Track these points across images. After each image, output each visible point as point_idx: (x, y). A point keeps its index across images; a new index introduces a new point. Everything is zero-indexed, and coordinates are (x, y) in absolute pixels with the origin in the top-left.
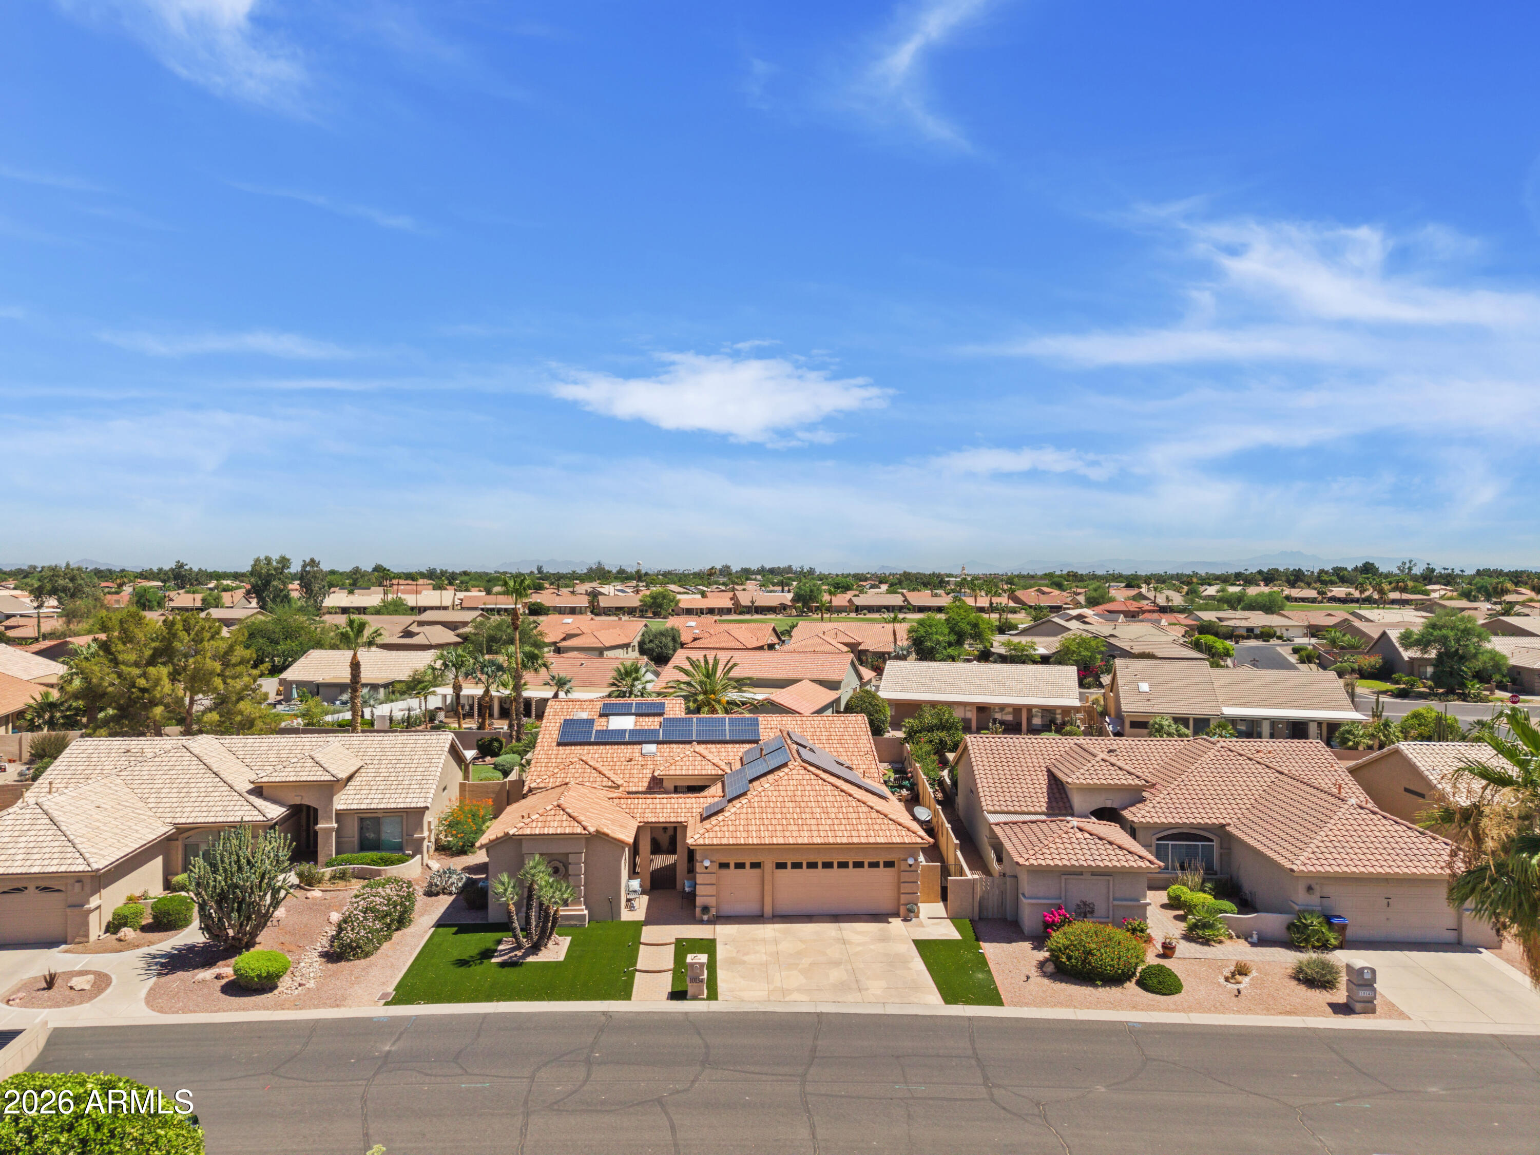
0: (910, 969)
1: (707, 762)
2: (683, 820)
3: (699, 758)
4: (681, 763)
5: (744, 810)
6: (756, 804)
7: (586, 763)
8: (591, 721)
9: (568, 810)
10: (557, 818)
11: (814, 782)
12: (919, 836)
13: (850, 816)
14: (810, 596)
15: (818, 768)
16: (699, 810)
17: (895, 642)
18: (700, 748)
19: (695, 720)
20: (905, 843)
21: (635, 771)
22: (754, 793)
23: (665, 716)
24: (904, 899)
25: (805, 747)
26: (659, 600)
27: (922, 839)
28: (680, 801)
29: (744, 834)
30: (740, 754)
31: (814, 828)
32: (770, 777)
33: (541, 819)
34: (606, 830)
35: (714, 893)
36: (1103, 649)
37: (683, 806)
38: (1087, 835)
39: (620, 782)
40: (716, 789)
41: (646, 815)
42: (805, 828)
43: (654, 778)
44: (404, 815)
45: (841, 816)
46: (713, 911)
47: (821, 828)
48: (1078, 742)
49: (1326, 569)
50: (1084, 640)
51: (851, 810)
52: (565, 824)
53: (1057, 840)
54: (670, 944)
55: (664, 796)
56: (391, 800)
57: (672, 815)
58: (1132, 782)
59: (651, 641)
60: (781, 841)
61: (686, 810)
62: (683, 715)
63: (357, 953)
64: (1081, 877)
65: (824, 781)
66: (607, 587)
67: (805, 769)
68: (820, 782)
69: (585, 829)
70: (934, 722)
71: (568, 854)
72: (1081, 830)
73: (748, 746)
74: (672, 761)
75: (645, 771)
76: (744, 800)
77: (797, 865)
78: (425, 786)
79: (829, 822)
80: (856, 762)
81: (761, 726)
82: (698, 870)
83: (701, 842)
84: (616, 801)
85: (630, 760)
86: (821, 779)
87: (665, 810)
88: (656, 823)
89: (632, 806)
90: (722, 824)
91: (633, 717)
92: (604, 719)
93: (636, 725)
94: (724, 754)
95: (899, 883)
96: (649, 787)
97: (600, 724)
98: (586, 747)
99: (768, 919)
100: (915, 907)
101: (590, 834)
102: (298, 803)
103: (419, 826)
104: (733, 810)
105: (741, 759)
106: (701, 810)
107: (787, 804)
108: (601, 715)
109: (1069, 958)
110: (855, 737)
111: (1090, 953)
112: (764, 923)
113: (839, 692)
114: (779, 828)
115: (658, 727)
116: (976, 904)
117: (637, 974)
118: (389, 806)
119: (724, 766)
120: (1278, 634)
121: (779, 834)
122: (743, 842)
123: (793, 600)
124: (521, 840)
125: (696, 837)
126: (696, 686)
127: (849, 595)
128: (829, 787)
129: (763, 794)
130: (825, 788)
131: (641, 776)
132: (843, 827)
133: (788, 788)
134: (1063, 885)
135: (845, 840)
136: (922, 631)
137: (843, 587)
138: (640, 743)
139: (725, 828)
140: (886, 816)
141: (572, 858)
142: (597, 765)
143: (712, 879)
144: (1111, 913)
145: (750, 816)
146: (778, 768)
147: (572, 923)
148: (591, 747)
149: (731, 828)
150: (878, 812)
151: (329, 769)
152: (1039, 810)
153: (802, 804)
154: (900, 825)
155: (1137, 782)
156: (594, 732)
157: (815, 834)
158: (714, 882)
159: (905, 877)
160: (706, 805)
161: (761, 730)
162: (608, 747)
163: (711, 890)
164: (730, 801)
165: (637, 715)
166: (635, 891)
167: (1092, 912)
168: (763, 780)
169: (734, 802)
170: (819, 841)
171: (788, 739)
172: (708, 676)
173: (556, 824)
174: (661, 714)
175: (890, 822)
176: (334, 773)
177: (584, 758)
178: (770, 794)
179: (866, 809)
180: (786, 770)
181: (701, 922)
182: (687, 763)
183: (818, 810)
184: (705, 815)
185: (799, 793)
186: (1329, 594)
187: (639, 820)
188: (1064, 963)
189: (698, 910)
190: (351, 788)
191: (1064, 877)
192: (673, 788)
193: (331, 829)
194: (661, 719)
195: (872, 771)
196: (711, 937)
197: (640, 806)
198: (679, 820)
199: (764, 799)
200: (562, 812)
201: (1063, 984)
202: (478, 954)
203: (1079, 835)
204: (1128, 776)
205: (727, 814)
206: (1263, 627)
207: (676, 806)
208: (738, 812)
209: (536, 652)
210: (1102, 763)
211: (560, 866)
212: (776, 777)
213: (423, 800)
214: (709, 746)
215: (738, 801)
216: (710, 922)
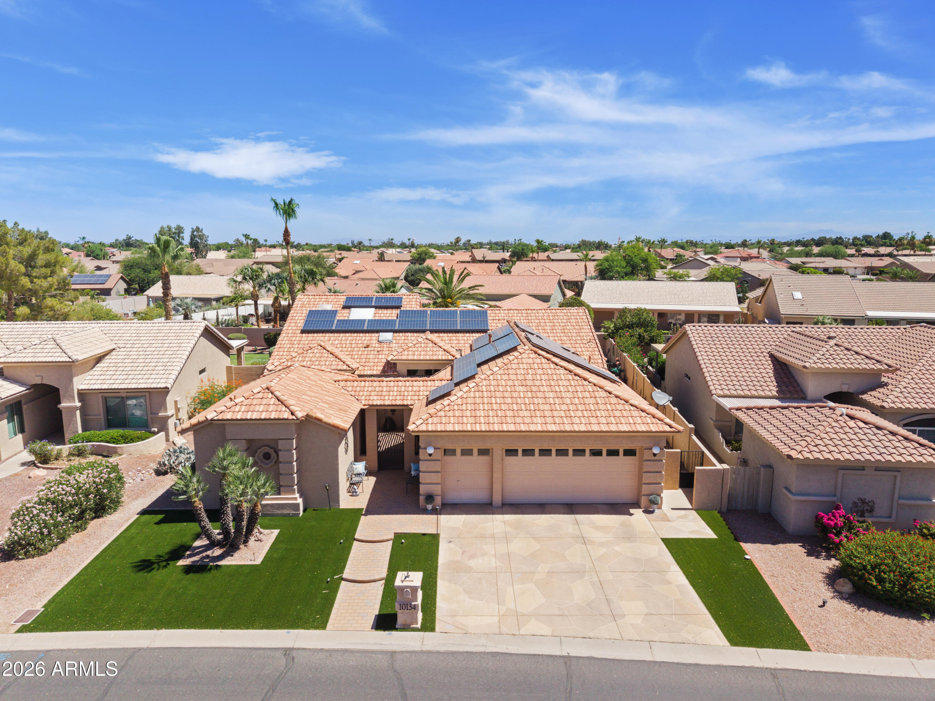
0: (669, 583)
1: (438, 349)
2: (409, 403)
3: (431, 345)
4: (414, 349)
5: (472, 394)
6: (484, 388)
7: (324, 348)
8: (335, 312)
9: (277, 393)
10: (265, 401)
11: (545, 366)
12: (667, 424)
13: (586, 401)
14: (522, 253)
15: (548, 352)
16: (426, 393)
17: (586, 273)
18: (434, 337)
19: (429, 312)
20: (651, 432)
21: (371, 357)
22: (482, 377)
23: (402, 309)
24: (645, 489)
25: (533, 334)
26: (423, 256)
27: (670, 427)
28: (408, 384)
29: (471, 420)
30: (470, 342)
31: (547, 413)
32: (499, 361)
33: (246, 402)
34: (319, 415)
35: (439, 481)
36: (740, 276)
37: (410, 389)
38: (862, 425)
39: (354, 366)
40: (445, 374)
41: (372, 398)
42: (538, 414)
43: (388, 363)
44: (147, 394)
45: (577, 401)
46: (438, 500)
47: (555, 413)
48: (794, 329)
49: (858, 237)
50: (726, 270)
51: (587, 394)
52: (271, 408)
53: (828, 429)
54: (388, 540)
55: (392, 379)
56: (134, 381)
57: (398, 398)
58: (873, 366)
59: (413, 275)
60: (512, 428)
61: (413, 393)
62: (418, 308)
63: (28, 551)
64: (863, 472)
65: (556, 364)
66: (391, 249)
67: (536, 353)
68: (552, 366)
69: (292, 414)
70: (634, 321)
71: (276, 440)
72: (852, 418)
73: (477, 335)
74: (405, 347)
75: (380, 356)
76: (471, 384)
77: (528, 452)
78: (169, 368)
79: (564, 407)
80: (580, 349)
81: (489, 318)
82: (421, 457)
83: (423, 428)
84: (342, 384)
85: (367, 346)
86: (553, 362)
87: (391, 393)
88: (381, 405)
89: (358, 389)
90: (447, 408)
91: (373, 309)
92: (346, 311)
93: (375, 316)
94: (455, 342)
95: (641, 473)
96: (384, 371)
97: (342, 315)
98: (327, 335)
99: (497, 507)
100: (659, 499)
101: (297, 419)
102: (39, 382)
103: (163, 405)
104: (460, 394)
105: (471, 346)
106: (428, 393)
107: (517, 389)
108: (344, 307)
109: (881, 580)
110: (578, 327)
111: (911, 576)
112: (493, 513)
113: (549, 303)
114: (509, 413)
115: (395, 318)
116: (725, 496)
117: (343, 583)
118: (130, 386)
119: (454, 352)
120: (845, 272)
121: (509, 420)
122: (469, 429)
123: (510, 256)
124: (224, 424)
125: (418, 423)
126: (437, 292)
127: (546, 254)
128: (562, 371)
129: (491, 377)
130: (557, 372)
131: (376, 360)
132: (579, 414)
133: (518, 372)
134: (840, 480)
135: (583, 428)
136: (606, 264)
137: (542, 249)
138: (378, 332)
139: (451, 414)
140: (627, 402)
141: (281, 445)
142: (335, 351)
143: (436, 466)
144: (894, 512)
145: (478, 400)
146: (507, 352)
147: (285, 512)
148: (332, 335)
149: (457, 413)
150: (617, 397)
151: (67, 351)
152: (769, 394)
153: (534, 389)
154: (643, 411)
155: (878, 366)
156: (336, 321)
157: (549, 420)
158: (439, 470)
159: (648, 466)
160: (433, 388)
161: (490, 322)
162: (347, 335)
163: (436, 478)
164: (457, 384)
165: (376, 307)
166: (359, 474)
167: (871, 511)
168: (491, 364)
169: (461, 386)
170: (553, 428)
171: (515, 327)
172: (446, 283)
173: (261, 408)
174: (398, 307)
175: (632, 408)
176: (70, 354)
177: (322, 344)
178: (499, 377)
179: (605, 394)
180: (516, 354)
181: (425, 511)
182: (420, 349)
183: (551, 395)
184: (430, 399)
185: (530, 377)
186: (863, 252)
187: (363, 402)
188: (875, 587)
189: (422, 499)
190: (99, 369)
191: (841, 472)
192: (406, 372)
193: (76, 408)
194: (398, 311)
195: (595, 357)
196: (434, 532)
197: (366, 389)
198: (405, 403)
199: (493, 383)
200: (270, 395)
201: (873, 613)
202: (168, 553)
203: (852, 423)
204: (867, 361)
205: (452, 398)
206: (834, 268)
207: (403, 389)
208: (465, 396)
209: (315, 269)
210: (836, 348)
211: (272, 452)
212: (506, 361)
213: (164, 381)
214: (441, 335)
215: (465, 384)
216: (434, 512)
